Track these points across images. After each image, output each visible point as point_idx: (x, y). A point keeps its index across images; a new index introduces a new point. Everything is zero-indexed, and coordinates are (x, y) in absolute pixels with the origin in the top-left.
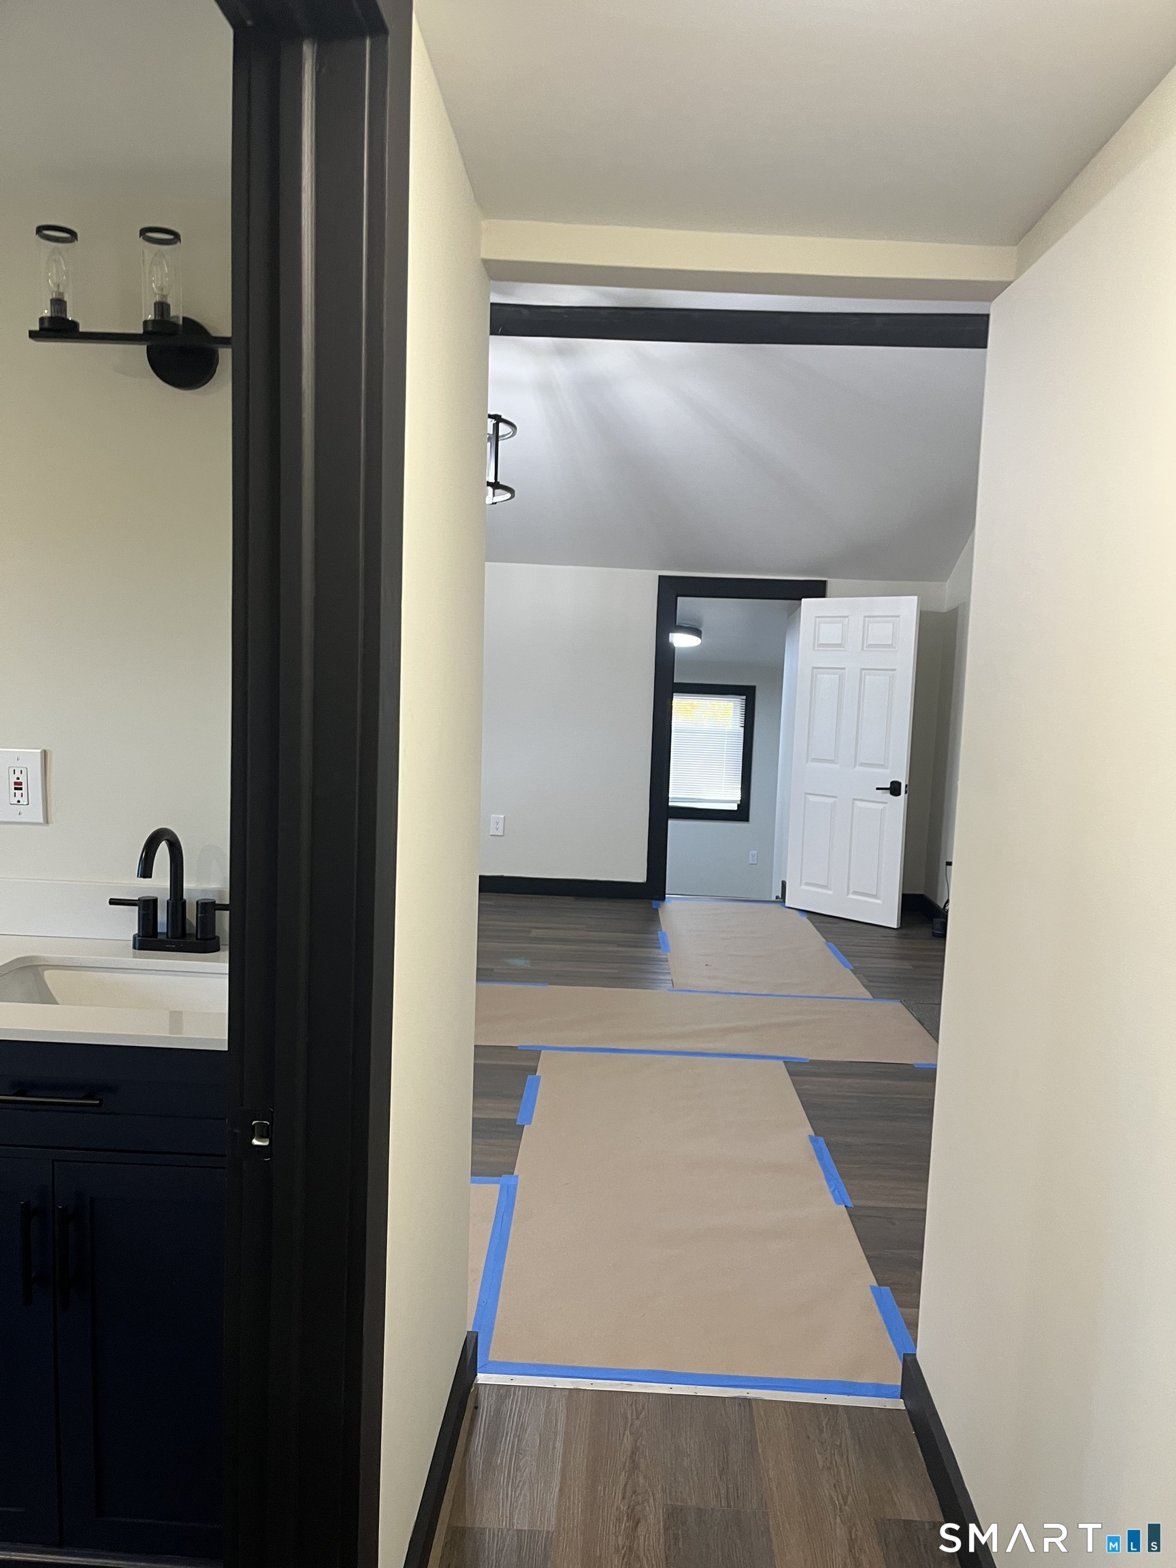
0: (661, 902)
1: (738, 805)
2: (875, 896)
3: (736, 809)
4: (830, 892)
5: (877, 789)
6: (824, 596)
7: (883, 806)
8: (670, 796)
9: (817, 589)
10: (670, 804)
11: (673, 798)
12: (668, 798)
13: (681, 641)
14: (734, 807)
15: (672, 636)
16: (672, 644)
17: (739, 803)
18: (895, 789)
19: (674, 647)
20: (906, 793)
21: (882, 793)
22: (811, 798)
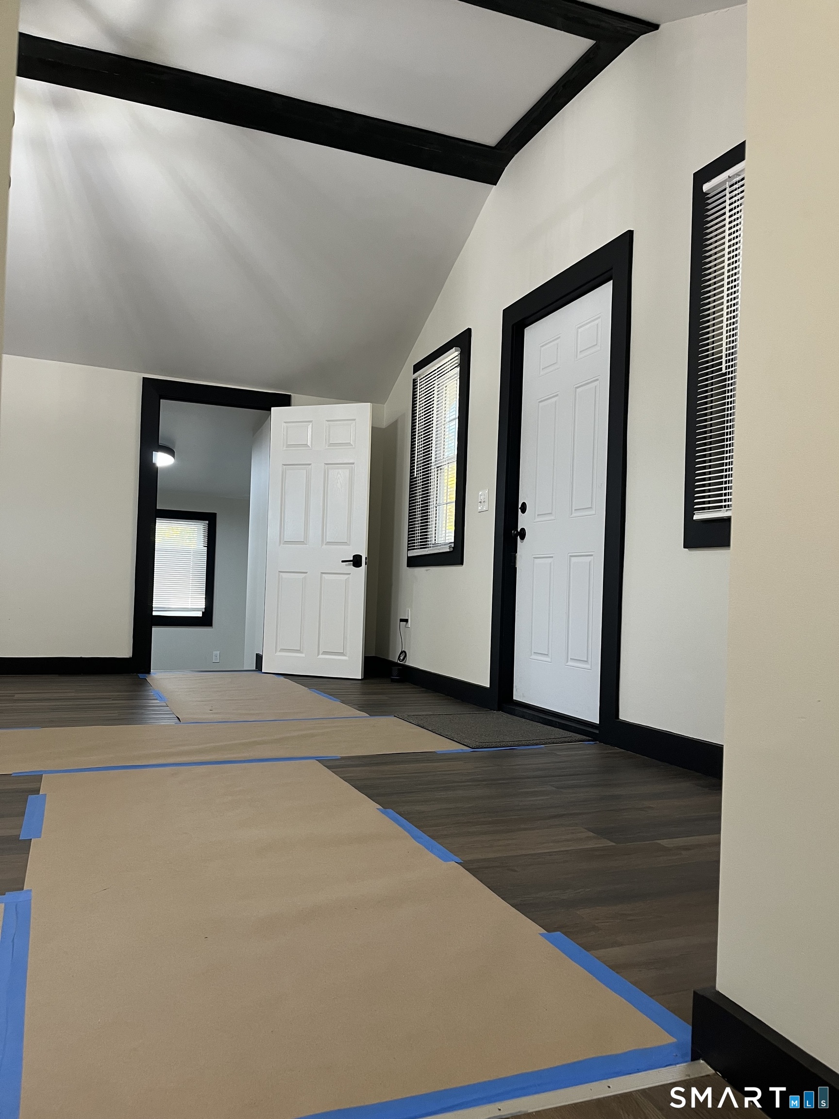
0: (147, 675)
1: (203, 612)
2: (342, 654)
3: (201, 616)
4: (303, 655)
5: (343, 561)
6: (289, 405)
7: (347, 576)
8: (153, 606)
9: (284, 401)
10: (154, 613)
11: (156, 608)
12: (152, 607)
13: (162, 460)
14: (199, 614)
15: (156, 455)
16: (154, 464)
17: (204, 610)
18: (356, 561)
19: (157, 468)
20: (366, 564)
21: (346, 565)
22: (284, 575)
